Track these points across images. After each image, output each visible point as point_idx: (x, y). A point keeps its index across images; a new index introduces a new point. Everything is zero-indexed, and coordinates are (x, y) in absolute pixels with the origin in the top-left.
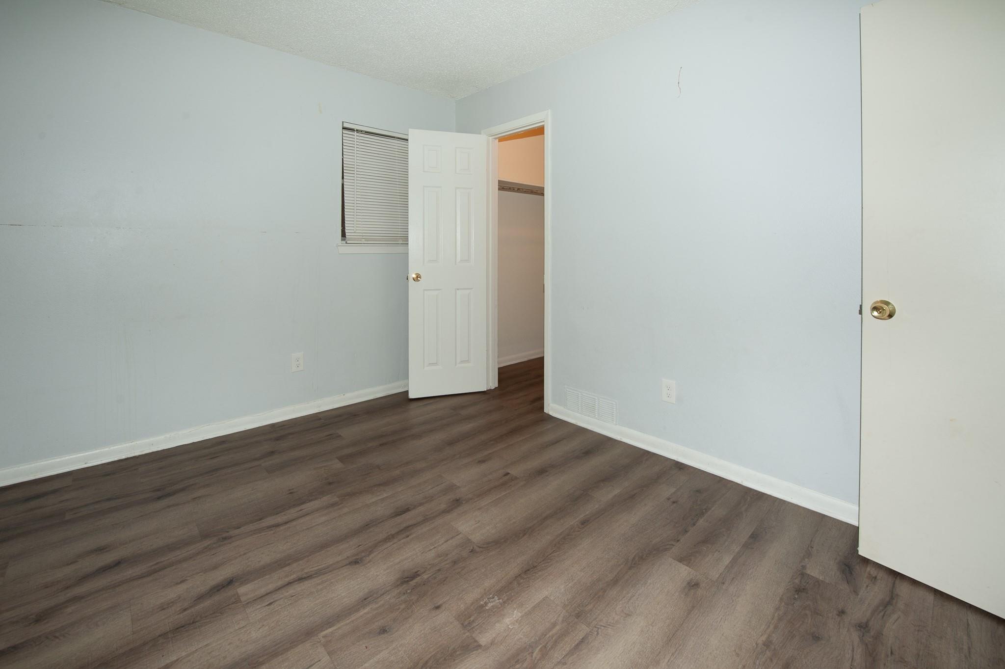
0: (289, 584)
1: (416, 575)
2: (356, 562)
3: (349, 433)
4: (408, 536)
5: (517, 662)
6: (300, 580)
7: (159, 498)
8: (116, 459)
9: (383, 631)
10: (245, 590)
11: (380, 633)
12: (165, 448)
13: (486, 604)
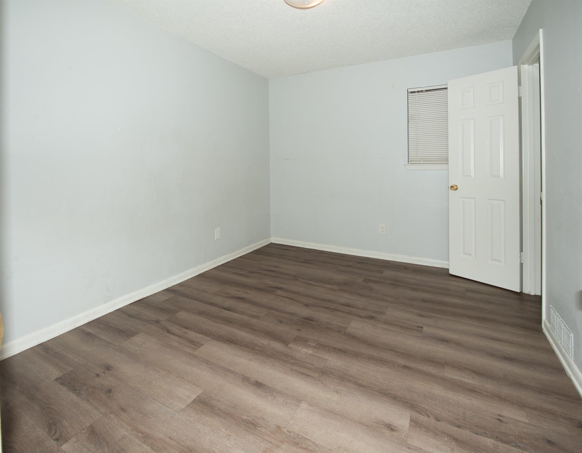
0: (287, 297)
1: (312, 320)
2: (307, 305)
3: (388, 273)
4: (332, 312)
5: (285, 357)
6: (291, 299)
7: (305, 263)
8: (314, 249)
9: (281, 322)
10: (279, 292)
11: (279, 321)
12: (327, 251)
13: (310, 342)
